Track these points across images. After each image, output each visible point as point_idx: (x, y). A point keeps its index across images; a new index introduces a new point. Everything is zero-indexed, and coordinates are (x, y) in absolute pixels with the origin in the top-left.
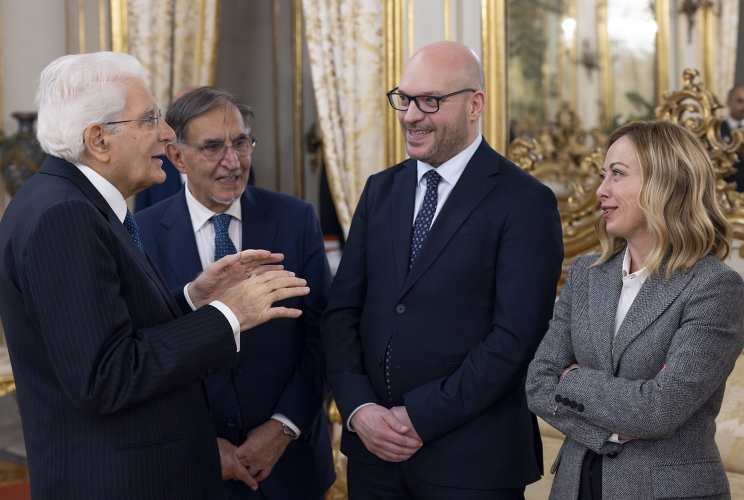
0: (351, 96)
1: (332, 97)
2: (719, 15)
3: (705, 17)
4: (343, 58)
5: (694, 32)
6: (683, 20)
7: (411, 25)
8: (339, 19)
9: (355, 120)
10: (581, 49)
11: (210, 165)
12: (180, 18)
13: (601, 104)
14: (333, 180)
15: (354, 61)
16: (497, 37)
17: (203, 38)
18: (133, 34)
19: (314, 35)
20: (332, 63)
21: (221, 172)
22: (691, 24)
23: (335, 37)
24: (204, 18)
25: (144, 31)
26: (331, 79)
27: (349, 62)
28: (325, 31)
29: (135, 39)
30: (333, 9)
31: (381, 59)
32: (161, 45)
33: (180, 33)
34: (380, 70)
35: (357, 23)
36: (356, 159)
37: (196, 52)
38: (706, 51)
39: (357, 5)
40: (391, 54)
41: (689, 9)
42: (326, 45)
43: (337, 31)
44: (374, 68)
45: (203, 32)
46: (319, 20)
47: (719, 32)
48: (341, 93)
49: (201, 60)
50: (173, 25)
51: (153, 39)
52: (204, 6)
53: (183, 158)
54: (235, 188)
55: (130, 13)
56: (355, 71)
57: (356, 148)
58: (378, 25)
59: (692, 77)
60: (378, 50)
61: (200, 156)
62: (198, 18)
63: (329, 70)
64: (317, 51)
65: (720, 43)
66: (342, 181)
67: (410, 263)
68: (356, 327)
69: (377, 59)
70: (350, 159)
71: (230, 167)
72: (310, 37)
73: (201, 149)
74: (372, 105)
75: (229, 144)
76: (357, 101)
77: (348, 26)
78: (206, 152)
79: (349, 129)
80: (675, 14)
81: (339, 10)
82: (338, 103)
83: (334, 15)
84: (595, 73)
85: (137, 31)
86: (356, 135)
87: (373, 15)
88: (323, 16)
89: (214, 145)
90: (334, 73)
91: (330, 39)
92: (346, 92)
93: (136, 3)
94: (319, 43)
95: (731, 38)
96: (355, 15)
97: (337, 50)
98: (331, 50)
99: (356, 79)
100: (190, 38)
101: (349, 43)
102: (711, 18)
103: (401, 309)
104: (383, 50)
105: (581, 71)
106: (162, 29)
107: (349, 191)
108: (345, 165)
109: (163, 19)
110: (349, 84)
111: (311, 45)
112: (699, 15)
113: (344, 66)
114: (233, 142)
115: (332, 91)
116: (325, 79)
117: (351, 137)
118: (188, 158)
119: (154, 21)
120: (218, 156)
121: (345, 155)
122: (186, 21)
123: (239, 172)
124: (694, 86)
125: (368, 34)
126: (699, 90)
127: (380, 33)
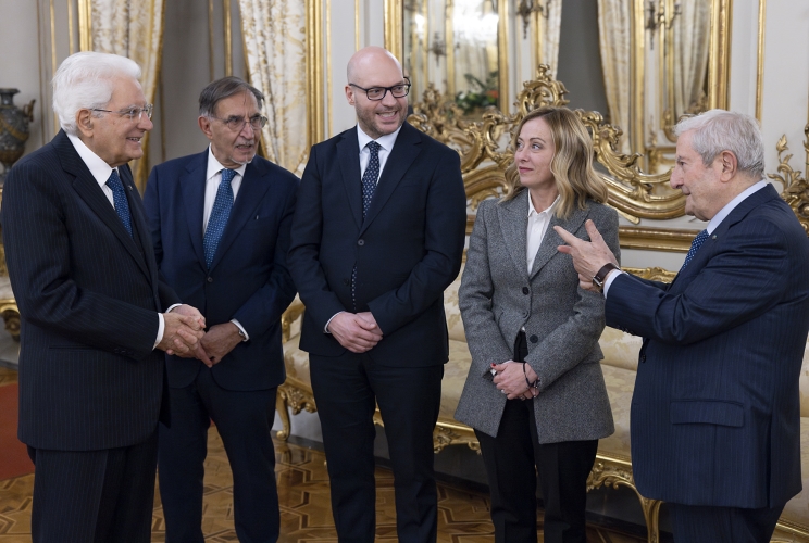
0: (280, 80)
1: (265, 80)
2: (547, 17)
3: (537, 19)
4: (273, 49)
5: (528, 30)
6: (520, 19)
7: (328, 25)
8: (270, 19)
9: (284, 99)
10: (432, 40)
11: (233, 135)
12: (134, 14)
13: (445, 82)
14: (265, 145)
15: (283, 52)
16: (396, 36)
17: (152, 31)
18: (96, 27)
19: (249, 31)
20: (264, 53)
21: (241, 141)
22: (526, 23)
23: (267, 34)
24: (153, 15)
25: (106, 25)
26: (263, 66)
27: (278, 53)
28: (258, 28)
29: (98, 30)
30: (265, 11)
31: (304, 51)
32: (120, 35)
33: (134, 27)
34: (304, 60)
35: (284, 23)
36: (285, 128)
37: (147, 43)
38: (537, 45)
39: (284, 8)
40: (312, 48)
41: (525, 12)
42: (260, 39)
43: (268, 29)
44: (298, 58)
45: (153, 26)
46: (253, 20)
47: (547, 31)
48: (272, 77)
49: (151, 49)
50: (128, 19)
51: (113, 31)
52: (153, 6)
53: (211, 128)
54: (249, 153)
55: (94, 10)
56: (284, 60)
57: (284, 120)
58: (302, 24)
59: (545, 70)
60: (301, 44)
61: (225, 128)
62: (149, 15)
63: (262, 59)
64: (251, 44)
65: (548, 39)
66: (273, 146)
67: (363, 209)
68: (317, 258)
69: (301, 51)
70: (279, 128)
71: (247, 137)
72: (246, 33)
73: (226, 122)
74: (297, 87)
75: (247, 120)
76: (285, 83)
77: (278, 25)
78: (230, 124)
79: (279, 106)
80: (513, 15)
81: (270, 13)
82: (269, 85)
83: (266, 16)
84: (441, 58)
85: (100, 25)
86: (284, 110)
87: (298, 17)
88: (256, 16)
89: (237, 119)
90: (266, 62)
91: (262, 35)
92: (276, 76)
93: (98, 3)
94: (253, 37)
95: (555, 35)
96: (283, 17)
97: (268, 43)
98: (263, 43)
99: (284, 67)
100: (141, 31)
101: (279, 38)
102: (541, 19)
103: (361, 243)
104: (306, 44)
105: (432, 56)
106: (120, 22)
107: (279, 153)
108: (275, 133)
109: (121, 15)
110: (279, 70)
111: (247, 39)
112: (532, 17)
113: (275, 56)
114: (250, 119)
115: (265, 76)
116: (259, 66)
117: (280, 111)
118: (216, 128)
119: (113, 17)
120: (239, 128)
121: (276, 126)
122: (139, 17)
123: (252, 142)
124: (546, 77)
125: (294, 31)
126: (550, 80)
127: (303, 31)
